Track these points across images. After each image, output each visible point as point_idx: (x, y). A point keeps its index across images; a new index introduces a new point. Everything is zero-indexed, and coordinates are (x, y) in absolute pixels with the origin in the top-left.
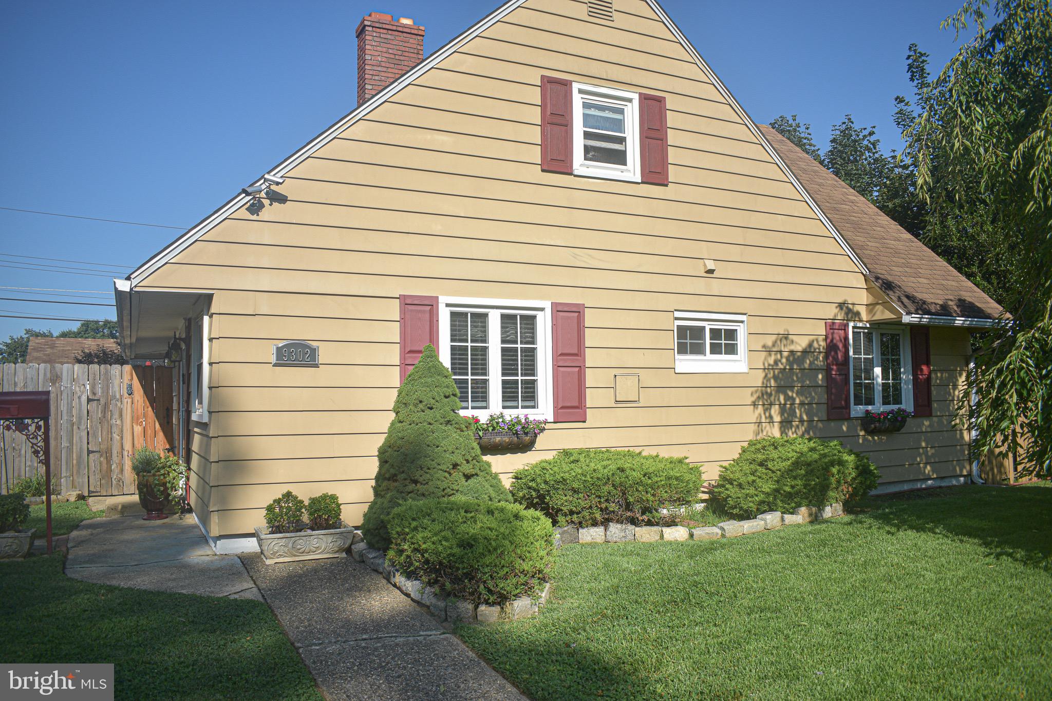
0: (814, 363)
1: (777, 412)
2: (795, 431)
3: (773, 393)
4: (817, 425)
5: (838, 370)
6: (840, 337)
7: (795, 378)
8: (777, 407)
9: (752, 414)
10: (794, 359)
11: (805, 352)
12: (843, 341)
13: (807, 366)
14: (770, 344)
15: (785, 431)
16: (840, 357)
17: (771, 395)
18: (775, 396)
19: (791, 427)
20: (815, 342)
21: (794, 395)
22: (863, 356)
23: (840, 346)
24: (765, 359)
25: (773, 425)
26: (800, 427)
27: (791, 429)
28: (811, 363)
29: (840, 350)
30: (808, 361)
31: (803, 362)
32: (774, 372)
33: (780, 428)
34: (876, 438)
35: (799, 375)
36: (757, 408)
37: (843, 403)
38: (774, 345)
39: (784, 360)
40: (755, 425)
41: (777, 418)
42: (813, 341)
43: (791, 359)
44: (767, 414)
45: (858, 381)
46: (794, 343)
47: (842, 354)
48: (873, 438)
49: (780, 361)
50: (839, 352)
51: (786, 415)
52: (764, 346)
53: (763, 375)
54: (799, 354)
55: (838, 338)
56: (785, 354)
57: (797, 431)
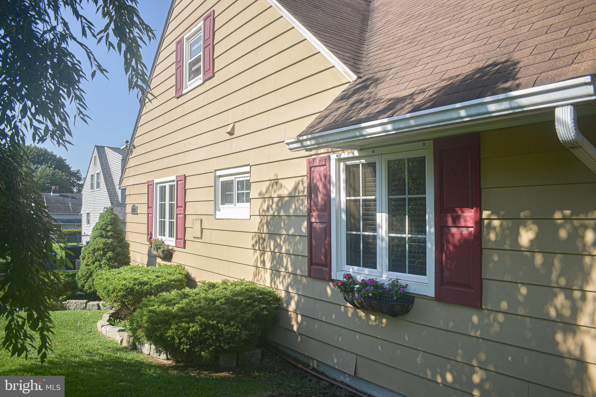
0: (299, 209)
1: (269, 258)
2: (282, 281)
3: (267, 238)
4: (301, 280)
5: (319, 217)
6: (320, 175)
7: (282, 225)
8: (270, 253)
9: (252, 257)
10: (282, 204)
11: (291, 196)
12: (323, 179)
13: (291, 211)
14: (264, 191)
15: (274, 278)
16: (320, 200)
17: (264, 240)
18: (267, 242)
19: (279, 276)
20: (301, 184)
21: (282, 243)
22: (361, 198)
23: (320, 186)
24: (261, 206)
25: (267, 271)
26: (287, 277)
27: (279, 278)
28: (296, 209)
29: (320, 192)
30: (293, 206)
31: (289, 207)
32: (267, 218)
33: (271, 275)
34: (373, 317)
35: (286, 222)
36: (256, 252)
37: (323, 258)
38: (267, 192)
39: (274, 206)
40: (254, 268)
41: (268, 265)
42: (299, 183)
43: (280, 204)
44: (262, 258)
45: (354, 233)
46: (282, 188)
47: (321, 195)
48: (368, 316)
49: (271, 206)
50: (319, 193)
51: (275, 262)
52: (260, 194)
53: (259, 220)
54: (286, 199)
55: (318, 177)
56: (276, 200)
57: (284, 281)
